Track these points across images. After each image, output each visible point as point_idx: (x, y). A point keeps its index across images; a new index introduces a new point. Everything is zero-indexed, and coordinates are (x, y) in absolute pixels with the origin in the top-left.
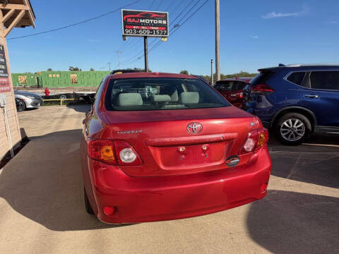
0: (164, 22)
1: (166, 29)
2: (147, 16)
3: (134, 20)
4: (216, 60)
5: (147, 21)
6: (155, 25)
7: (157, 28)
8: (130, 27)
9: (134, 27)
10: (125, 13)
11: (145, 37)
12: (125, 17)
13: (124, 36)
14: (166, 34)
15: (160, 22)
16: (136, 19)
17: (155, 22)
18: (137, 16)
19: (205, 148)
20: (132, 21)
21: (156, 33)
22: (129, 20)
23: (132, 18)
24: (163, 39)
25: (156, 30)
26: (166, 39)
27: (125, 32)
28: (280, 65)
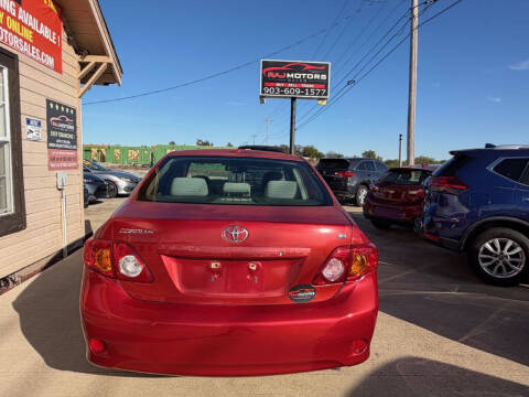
0: (324, 77)
1: (326, 88)
2: (297, 68)
4: (409, 137)
5: (298, 76)
6: (309, 82)
7: (312, 86)
8: (272, 84)
9: (278, 84)
10: (266, 65)
11: (293, 99)
12: (266, 70)
13: (262, 97)
14: (326, 94)
15: (317, 76)
16: (281, 72)
17: (310, 76)
18: (283, 68)
19: (254, 268)
20: (275, 77)
21: (310, 93)
22: (271, 75)
23: (274, 71)
24: (320, 102)
25: (309, 89)
26: (325, 103)
27: (263, 92)
28: (488, 145)
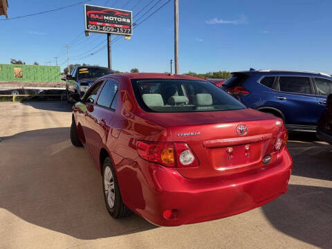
0: (128, 21)
1: (130, 28)
2: (111, 13)
3: (97, 16)
5: (112, 19)
6: (119, 23)
7: (121, 26)
8: (94, 23)
9: (98, 23)
10: (88, 8)
11: (109, 34)
12: (89, 12)
13: (86, 32)
14: (130, 32)
15: (124, 20)
16: (100, 15)
17: (120, 20)
18: (101, 12)
20: (95, 17)
21: (120, 30)
22: (93, 16)
23: (95, 14)
24: (126, 37)
25: (120, 28)
26: (129, 38)
27: (88, 28)
28: (251, 69)
